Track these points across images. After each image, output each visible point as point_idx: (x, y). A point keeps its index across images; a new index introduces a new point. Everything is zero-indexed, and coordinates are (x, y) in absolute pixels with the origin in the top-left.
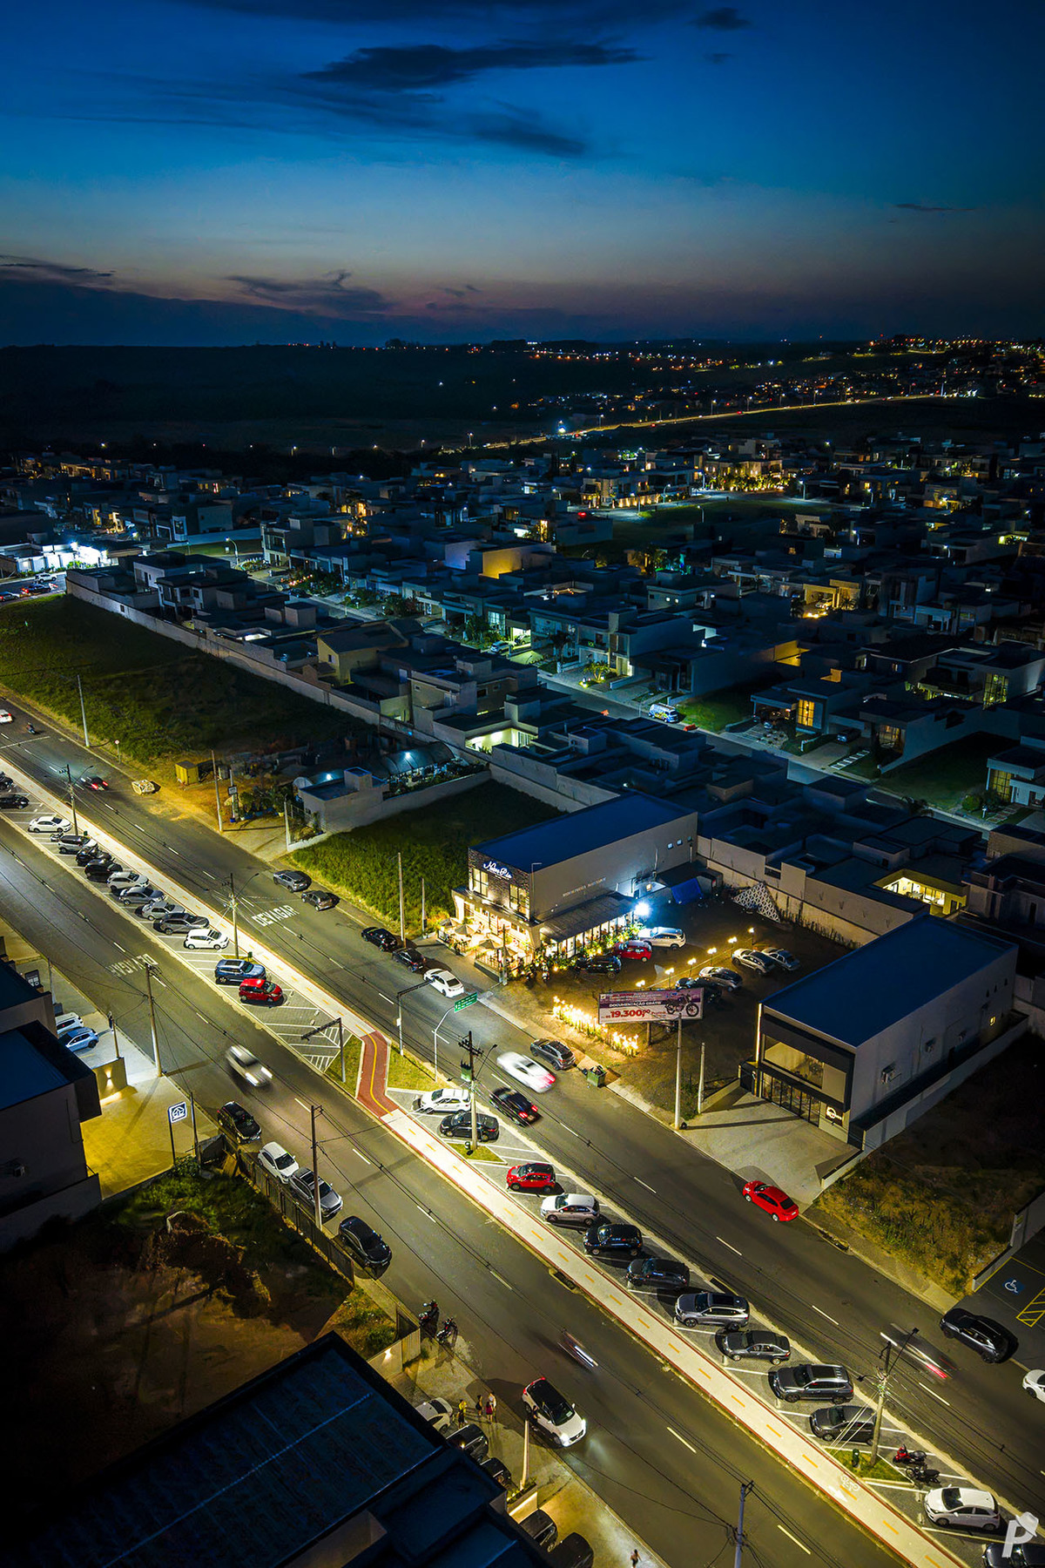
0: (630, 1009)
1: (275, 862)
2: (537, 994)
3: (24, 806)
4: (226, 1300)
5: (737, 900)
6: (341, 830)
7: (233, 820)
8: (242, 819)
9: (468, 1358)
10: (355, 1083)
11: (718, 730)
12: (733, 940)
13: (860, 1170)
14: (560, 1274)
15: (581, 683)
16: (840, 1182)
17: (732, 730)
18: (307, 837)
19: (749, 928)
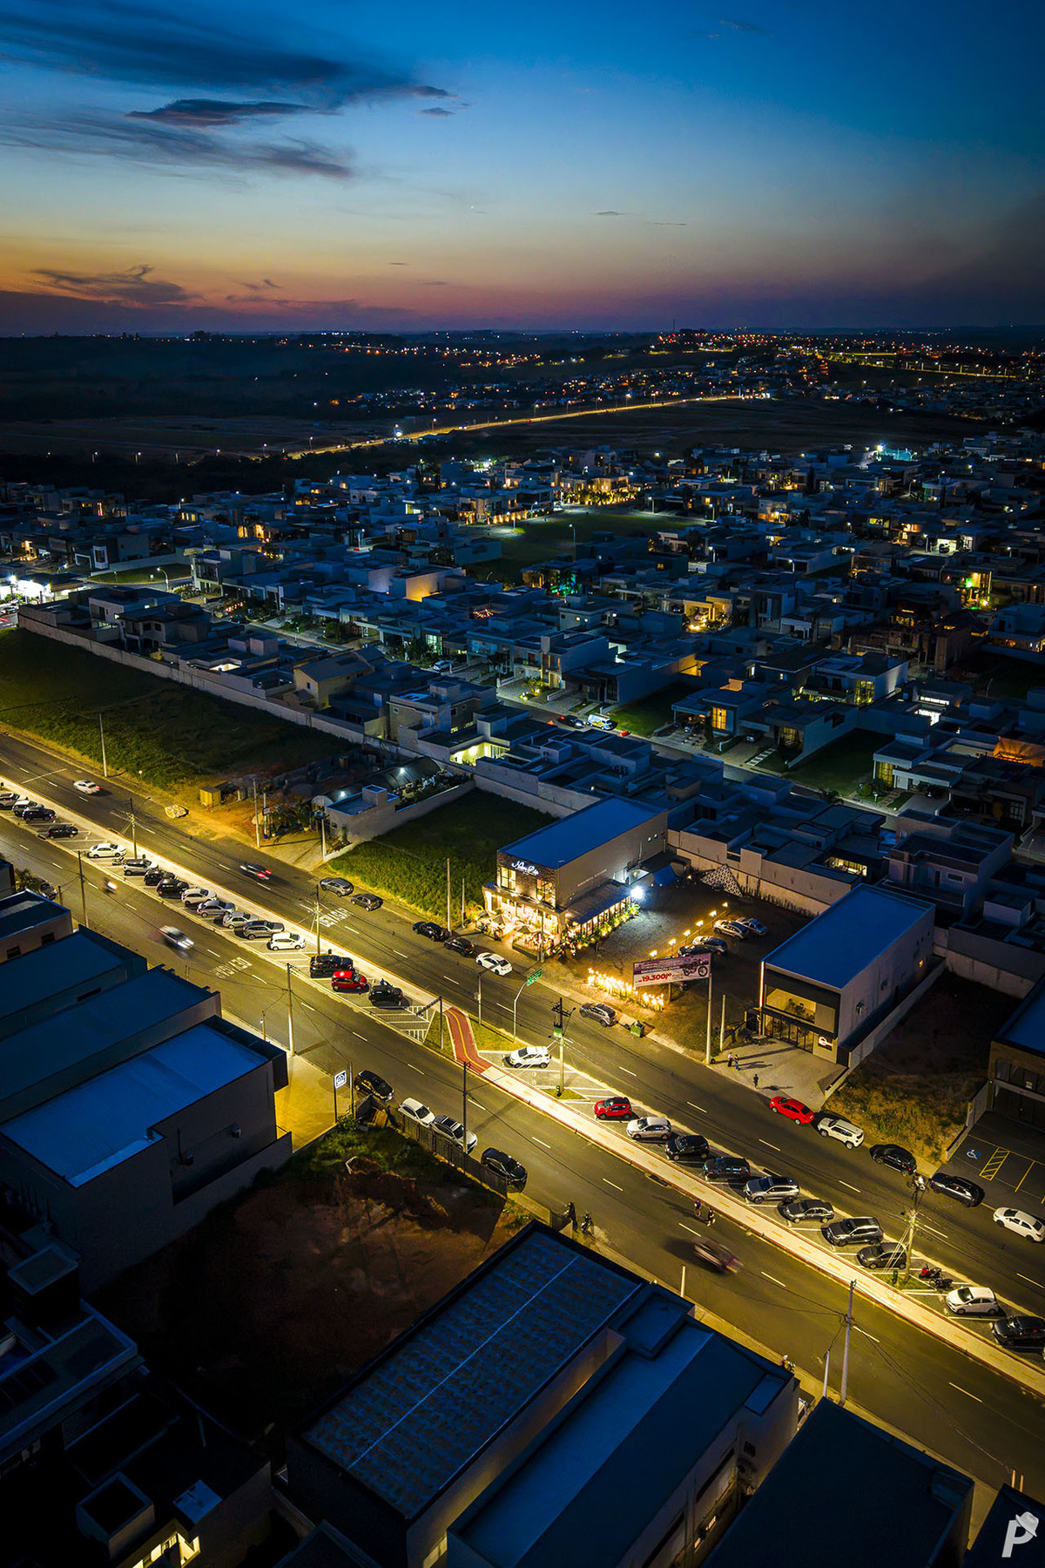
0: (656, 974)
1: (315, 871)
2: (570, 968)
3: (75, 835)
4: (411, 1219)
5: (705, 880)
6: (363, 840)
7: (266, 837)
8: (273, 835)
9: (606, 1240)
10: (451, 1048)
11: (649, 734)
12: (713, 913)
13: (849, 1082)
14: (654, 1177)
15: (521, 697)
16: (837, 1092)
17: (660, 734)
18: (338, 848)
19: (724, 903)
